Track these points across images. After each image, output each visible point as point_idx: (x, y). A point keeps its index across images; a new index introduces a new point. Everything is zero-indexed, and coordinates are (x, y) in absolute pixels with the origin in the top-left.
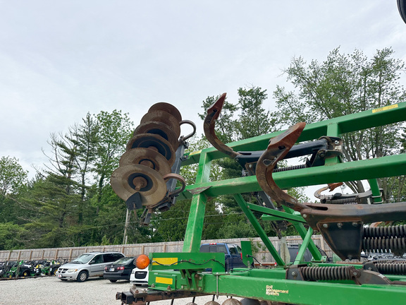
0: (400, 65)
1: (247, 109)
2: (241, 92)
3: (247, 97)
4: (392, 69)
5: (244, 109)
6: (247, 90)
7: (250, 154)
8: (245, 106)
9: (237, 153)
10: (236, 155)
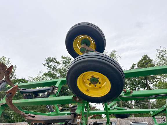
0: (119, 56)
1: (64, 64)
2: (63, 57)
3: (65, 60)
4: (116, 57)
5: (63, 64)
6: (65, 57)
7: (25, 90)
8: (64, 63)
9: (21, 89)
10: (20, 90)
